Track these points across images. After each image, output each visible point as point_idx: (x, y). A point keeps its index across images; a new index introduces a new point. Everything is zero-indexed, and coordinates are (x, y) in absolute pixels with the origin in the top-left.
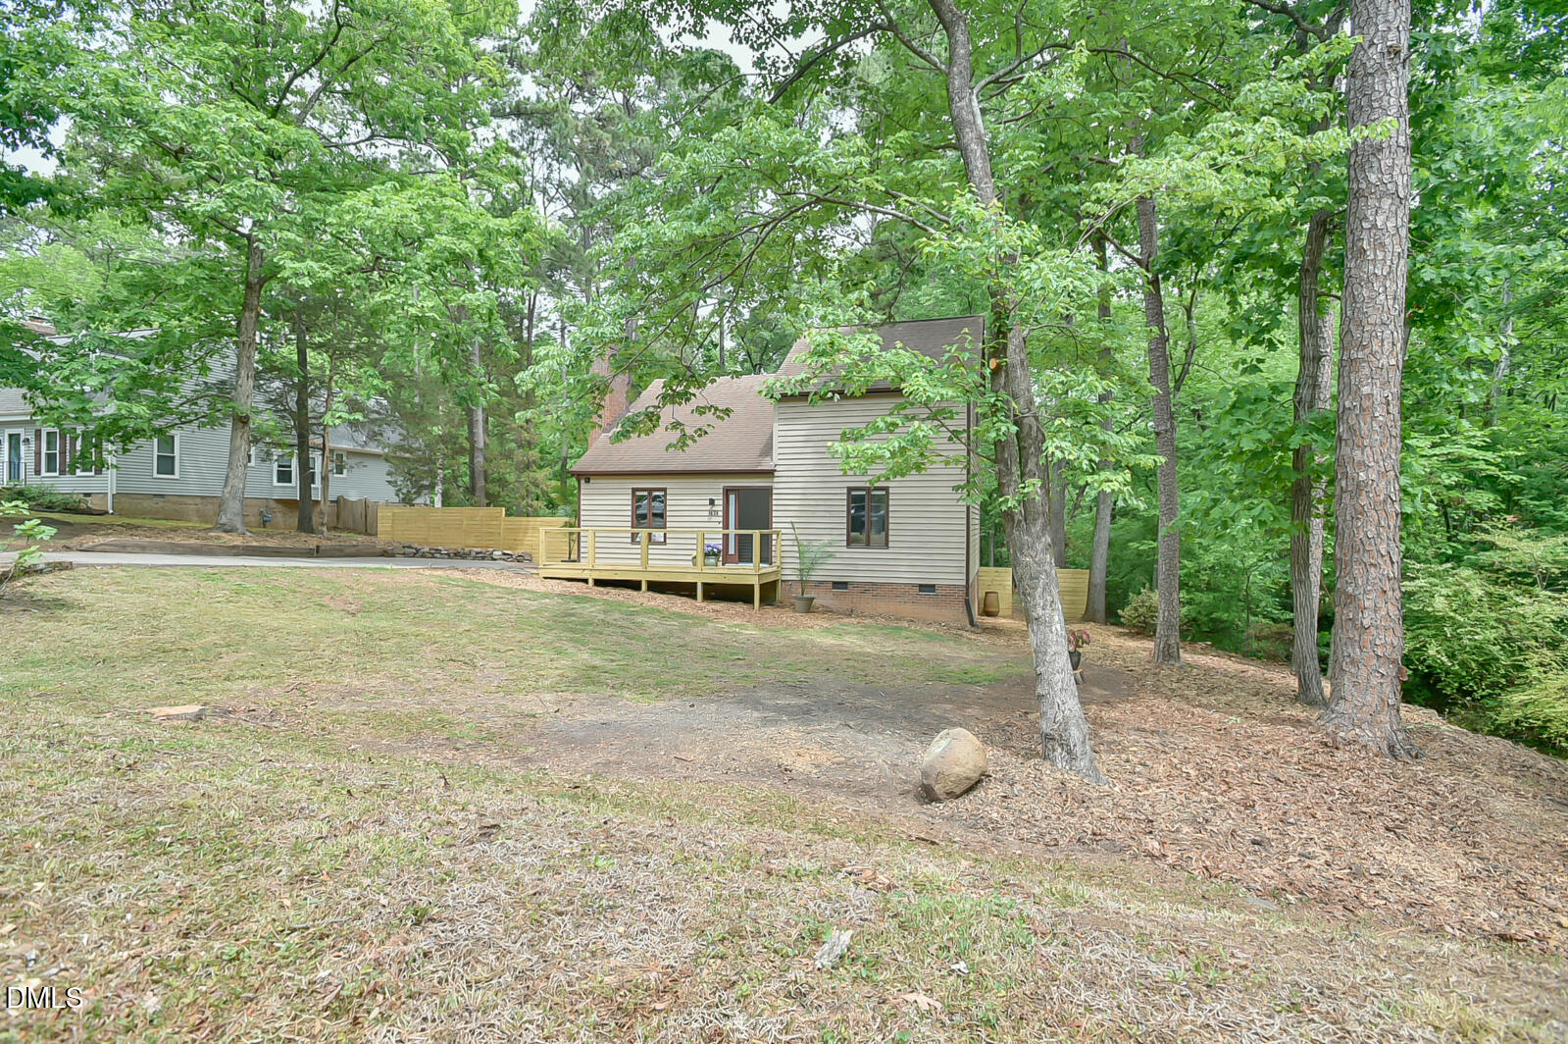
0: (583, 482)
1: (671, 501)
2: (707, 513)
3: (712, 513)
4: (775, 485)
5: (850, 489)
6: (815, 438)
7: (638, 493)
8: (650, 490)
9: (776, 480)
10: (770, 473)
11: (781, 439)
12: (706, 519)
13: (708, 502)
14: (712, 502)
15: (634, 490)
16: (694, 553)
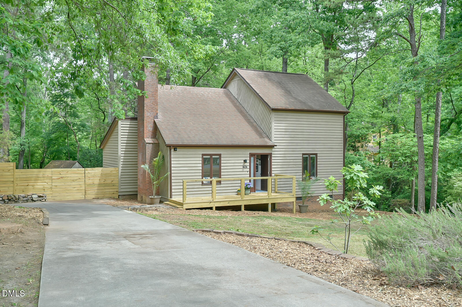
0: (173, 150)
1: (223, 161)
2: (242, 167)
3: (244, 167)
4: (273, 153)
5: (303, 154)
6: (290, 130)
7: (204, 157)
8: (211, 155)
9: (273, 150)
10: (272, 147)
11: (275, 130)
12: (241, 170)
13: (243, 161)
14: (245, 161)
15: (203, 155)
16: (239, 188)
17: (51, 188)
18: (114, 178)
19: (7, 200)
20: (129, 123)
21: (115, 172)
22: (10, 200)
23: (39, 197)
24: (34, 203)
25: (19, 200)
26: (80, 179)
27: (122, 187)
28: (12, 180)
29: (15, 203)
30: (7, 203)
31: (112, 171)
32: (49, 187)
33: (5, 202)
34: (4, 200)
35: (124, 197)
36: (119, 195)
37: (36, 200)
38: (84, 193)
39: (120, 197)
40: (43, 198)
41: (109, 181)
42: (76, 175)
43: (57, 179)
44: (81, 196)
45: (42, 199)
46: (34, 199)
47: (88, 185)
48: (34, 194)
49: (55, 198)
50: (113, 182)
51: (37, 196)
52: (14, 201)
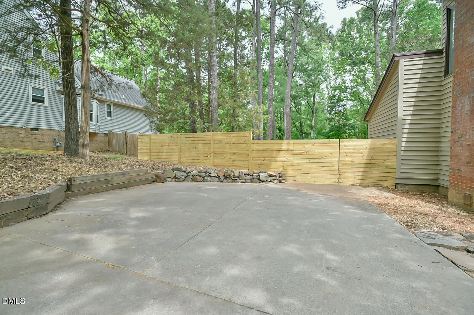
17: (292, 165)
18: (387, 154)
19: (223, 177)
20: (422, 62)
21: (391, 146)
22: (226, 177)
23: (270, 176)
24: (261, 184)
25: (239, 178)
26: (331, 154)
27: (402, 171)
28: (247, 152)
29: (233, 182)
30: (222, 181)
31: (385, 143)
32: (290, 163)
33: (220, 179)
34: (219, 176)
35: (407, 188)
36: (396, 184)
37: (265, 179)
38: (338, 176)
39: (399, 186)
40: (275, 178)
41: (379, 160)
42: (326, 149)
43: (299, 153)
44: (333, 180)
45: (273, 180)
46: (261, 179)
47: (344, 164)
48: (262, 172)
49: (296, 179)
50: (386, 162)
51: (267, 175)
52: (232, 179)
